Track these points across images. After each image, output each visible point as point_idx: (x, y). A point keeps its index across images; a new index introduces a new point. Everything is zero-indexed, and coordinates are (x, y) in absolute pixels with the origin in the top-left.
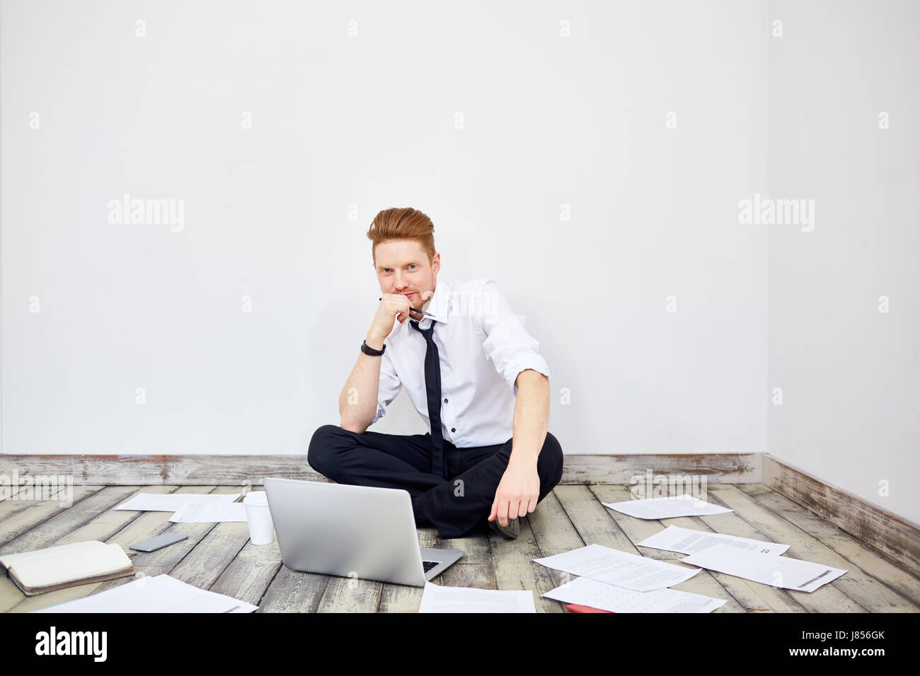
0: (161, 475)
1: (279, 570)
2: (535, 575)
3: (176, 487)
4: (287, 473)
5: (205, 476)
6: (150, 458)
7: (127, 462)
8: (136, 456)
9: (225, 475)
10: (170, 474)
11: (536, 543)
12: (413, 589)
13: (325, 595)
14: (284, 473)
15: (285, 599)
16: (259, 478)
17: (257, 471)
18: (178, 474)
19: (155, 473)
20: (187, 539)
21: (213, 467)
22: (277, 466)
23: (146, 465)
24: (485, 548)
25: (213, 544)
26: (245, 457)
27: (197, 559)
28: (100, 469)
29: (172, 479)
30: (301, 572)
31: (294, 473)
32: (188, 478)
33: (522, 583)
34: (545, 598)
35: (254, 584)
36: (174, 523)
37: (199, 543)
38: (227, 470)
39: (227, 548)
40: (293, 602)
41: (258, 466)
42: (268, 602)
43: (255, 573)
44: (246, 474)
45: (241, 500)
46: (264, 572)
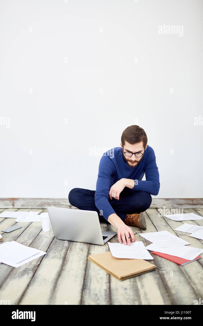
0: (12, 205)
1: (53, 239)
3: (18, 209)
4: (55, 204)
5: (27, 205)
6: (8, 199)
7: (0, 200)
8: (3, 198)
9: (34, 205)
10: (15, 204)
12: (100, 246)
13: (69, 248)
14: (54, 204)
15: (56, 250)
16: (46, 206)
17: (45, 204)
18: (18, 204)
19: (10, 204)
20: (21, 228)
21: (30, 202)
22: (52, 202)
23: (7, 201)
25: (30, 230)
26: (41, 199)
27: (25, 235)
29: (16, 206)
30: (61, 240)
31: (58, 204)
32: (22, 206)
35: (45, 244)
36: (17, 222)
37: (25, 229)
38: (35, 203)
39: (35, 231)
40: (59, 251)
41: (45, 202)
42: (50, 251)
43: (45, 240)
44: (41, 205)
45: (40, 214)
46: (48, 240)
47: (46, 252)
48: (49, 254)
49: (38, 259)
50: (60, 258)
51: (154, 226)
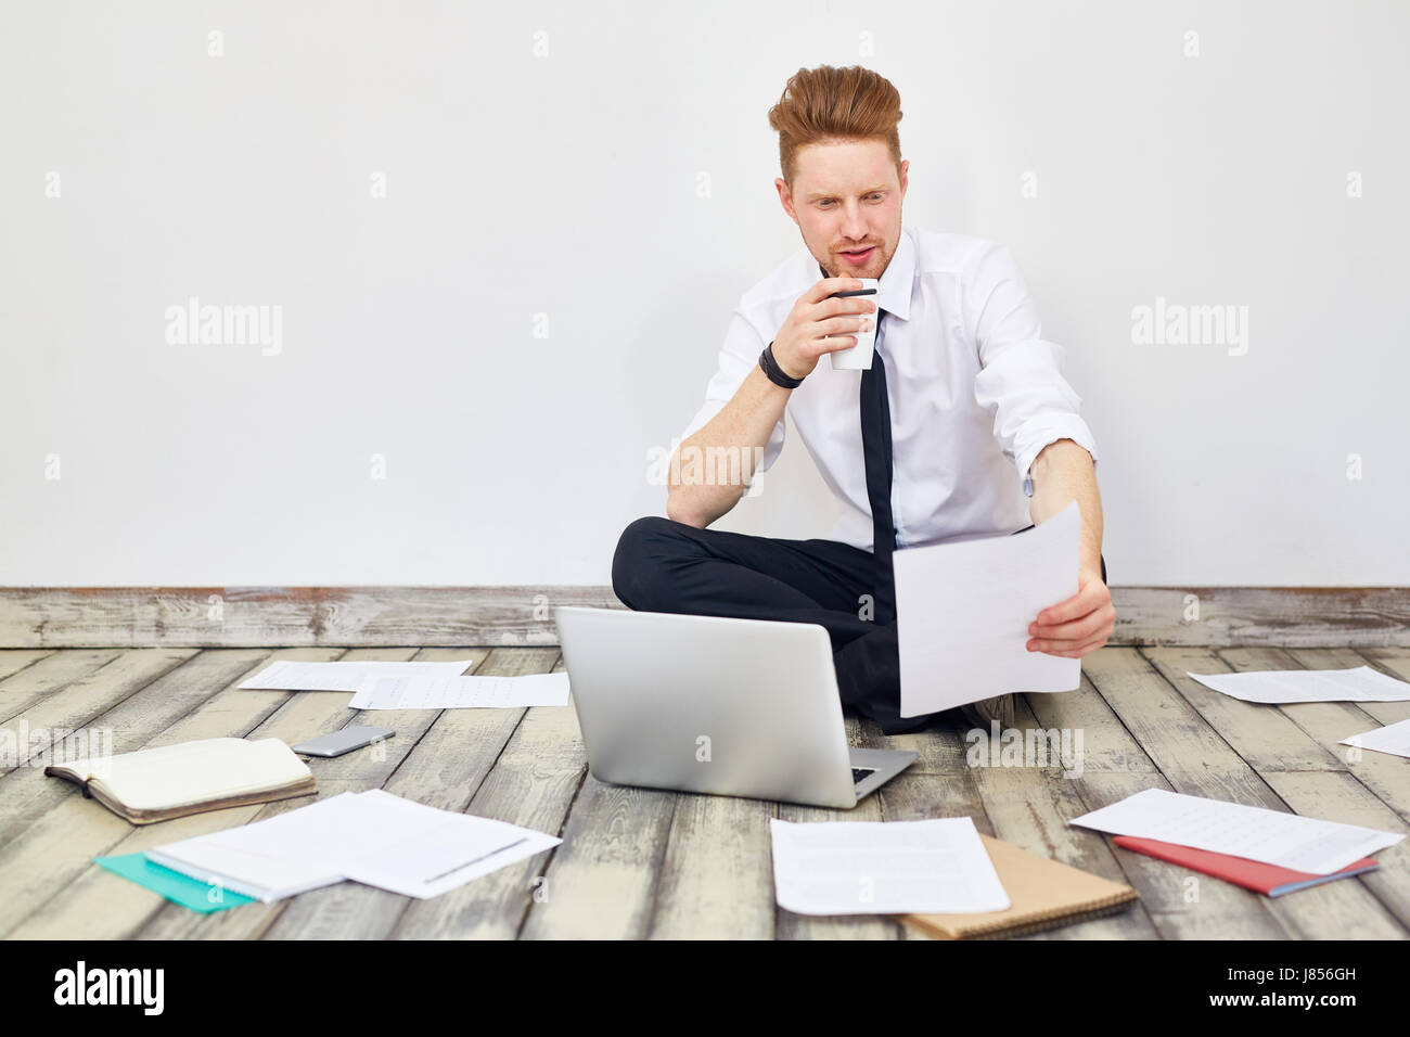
0: (310, 626)
1: (580, 785)
2: (1053, 793)
3: (342, 651)
5: (397, 627)
6: (286, 594)
7: (243, 600)
8: (260, 590)
9: (436, 627)
10: (327, 624)
12: (832, 814)
13: (675, 822)
15: (606, 828)
17: (497, 618)
18: (343, 624)
19: (298, 623)
20: (394, 735)
21: (411, 610)
23: (280, 607)
24: (954, 750)
25: (444, 744)
26: (473, 591)
27: (424, 768)
28: (190, 615)
29: (332, 635)
30: (623, 786)
32: (364, 632)
33: (1029, 805)
34: (1074, 827)
35: (543, 805)
36: (360, 710)
37: (418, 742)
38: (437, 616)
39: (473, 750)
40: (622, 834)
41: (499, 609)
42: (576, 833)
43: (538, 788)
44: (476, 624)
45: (476, 671)
46: (555, 787)
47: (559, 836)
48: (574, 843)
49: (526, 866)
50: (635, 861)
51: (1121, 727)
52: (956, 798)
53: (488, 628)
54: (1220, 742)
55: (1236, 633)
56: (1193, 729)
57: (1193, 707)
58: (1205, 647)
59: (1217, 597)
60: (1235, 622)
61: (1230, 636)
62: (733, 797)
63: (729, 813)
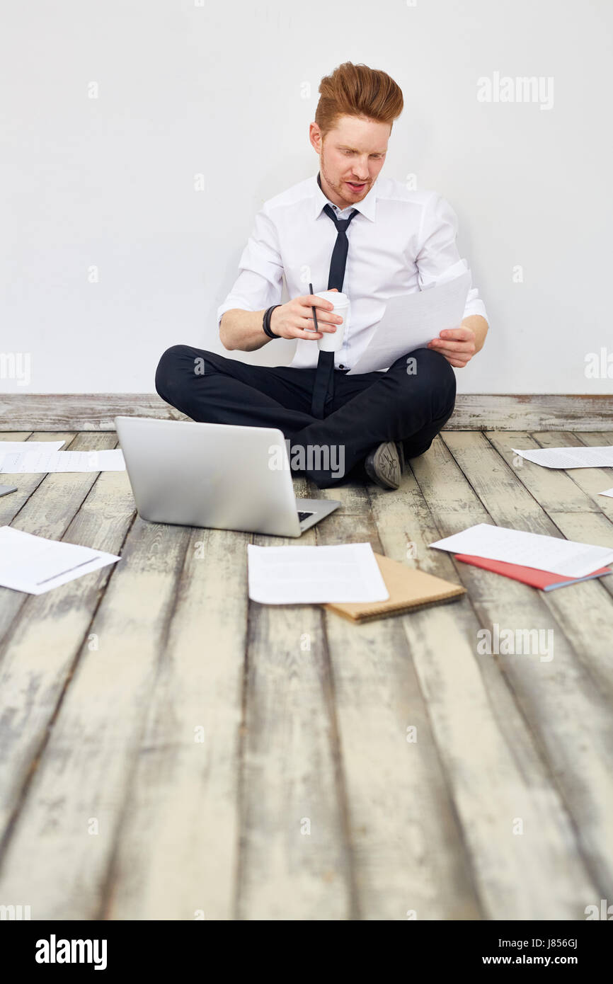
1: (133, 522)
2: (421, 526)
5: (17, 420)
9: (43, 420)
11: (421, 493)
12: (286, 540)
13: (190, 546)
15: (148, 550)
16: (84, 422)
17: (81, 414)
20: (17, 490)
21: (26, 409)
24: (364, 499)
25: (48, 496)
26: (65, 396)
27: (36, 511)
30: (159, 523)
33: (406, 534)
34: (432, 549)
35: (109, 536)
37: (32, 495)
38: (43, 413)
39: (66, 500)
40: (157, 553)
41: (82, 408)
42: (130, 553)
43: (106, 524)
44: (68, 417)
45: (68, 448)
46: (116, 524)
47: (119, 555)
48: (128, 560)
49: (98, 574)
50: (165, 571)
51: (467, 484)
52: (362, 530)
53: (75, 420)
54: (526, 493)
55: (544, 423)
56: (511, 485)
57: (513, 471)
58: (524, 431)
59: (533, 401)
60: (543, 416)
61: (540, 424)
62: (226, 530)
63: (223, 540)
